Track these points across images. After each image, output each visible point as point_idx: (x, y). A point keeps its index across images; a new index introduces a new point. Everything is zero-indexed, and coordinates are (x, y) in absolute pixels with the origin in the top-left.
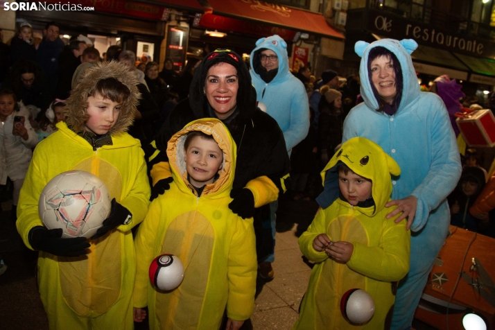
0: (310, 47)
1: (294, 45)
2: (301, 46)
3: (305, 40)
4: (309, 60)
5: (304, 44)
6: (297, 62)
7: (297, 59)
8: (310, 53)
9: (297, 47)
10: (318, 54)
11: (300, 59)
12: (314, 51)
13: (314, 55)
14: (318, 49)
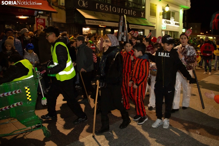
0: (46, 18)
1: (36, 17)
2: (40, 18)
3: (42, 15)
4: (46, 25)
5: (42, 17)
6: (39, 26)
7: (39, 25)
8: (46, 21)
9: (37, 19)
10: (50, 21)
11: (41, 24)
12: (48, 19)
13: (49, 22)
14: (50, 19)
